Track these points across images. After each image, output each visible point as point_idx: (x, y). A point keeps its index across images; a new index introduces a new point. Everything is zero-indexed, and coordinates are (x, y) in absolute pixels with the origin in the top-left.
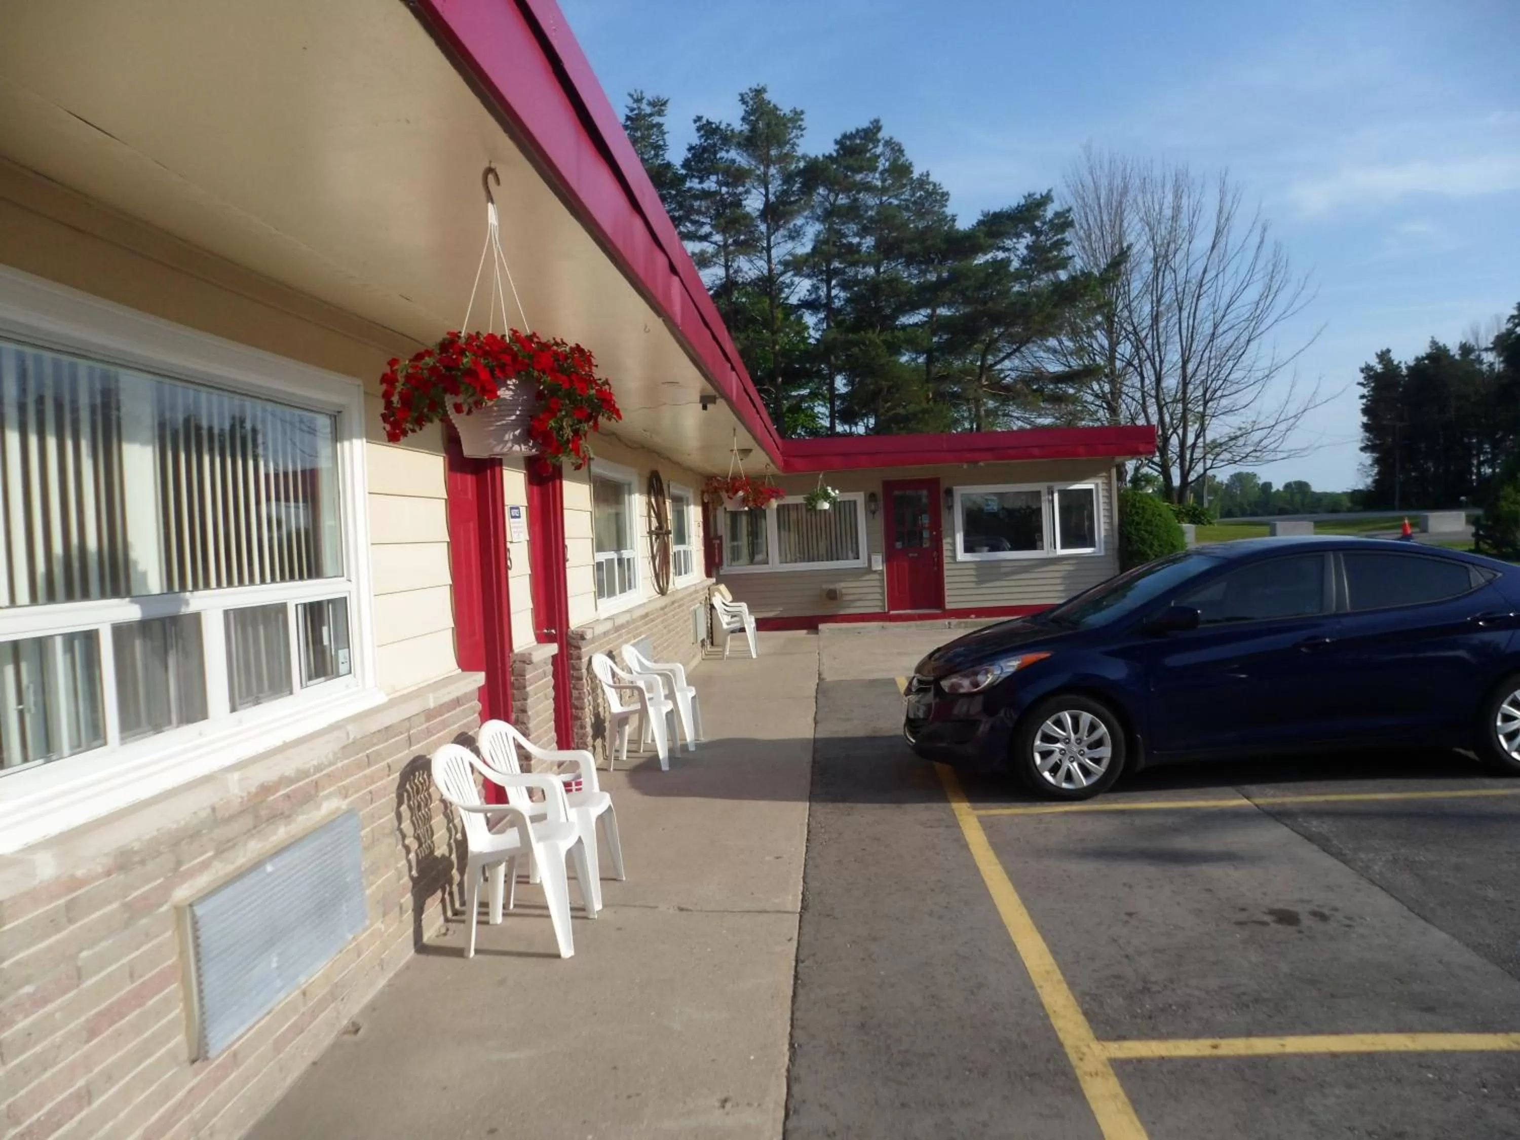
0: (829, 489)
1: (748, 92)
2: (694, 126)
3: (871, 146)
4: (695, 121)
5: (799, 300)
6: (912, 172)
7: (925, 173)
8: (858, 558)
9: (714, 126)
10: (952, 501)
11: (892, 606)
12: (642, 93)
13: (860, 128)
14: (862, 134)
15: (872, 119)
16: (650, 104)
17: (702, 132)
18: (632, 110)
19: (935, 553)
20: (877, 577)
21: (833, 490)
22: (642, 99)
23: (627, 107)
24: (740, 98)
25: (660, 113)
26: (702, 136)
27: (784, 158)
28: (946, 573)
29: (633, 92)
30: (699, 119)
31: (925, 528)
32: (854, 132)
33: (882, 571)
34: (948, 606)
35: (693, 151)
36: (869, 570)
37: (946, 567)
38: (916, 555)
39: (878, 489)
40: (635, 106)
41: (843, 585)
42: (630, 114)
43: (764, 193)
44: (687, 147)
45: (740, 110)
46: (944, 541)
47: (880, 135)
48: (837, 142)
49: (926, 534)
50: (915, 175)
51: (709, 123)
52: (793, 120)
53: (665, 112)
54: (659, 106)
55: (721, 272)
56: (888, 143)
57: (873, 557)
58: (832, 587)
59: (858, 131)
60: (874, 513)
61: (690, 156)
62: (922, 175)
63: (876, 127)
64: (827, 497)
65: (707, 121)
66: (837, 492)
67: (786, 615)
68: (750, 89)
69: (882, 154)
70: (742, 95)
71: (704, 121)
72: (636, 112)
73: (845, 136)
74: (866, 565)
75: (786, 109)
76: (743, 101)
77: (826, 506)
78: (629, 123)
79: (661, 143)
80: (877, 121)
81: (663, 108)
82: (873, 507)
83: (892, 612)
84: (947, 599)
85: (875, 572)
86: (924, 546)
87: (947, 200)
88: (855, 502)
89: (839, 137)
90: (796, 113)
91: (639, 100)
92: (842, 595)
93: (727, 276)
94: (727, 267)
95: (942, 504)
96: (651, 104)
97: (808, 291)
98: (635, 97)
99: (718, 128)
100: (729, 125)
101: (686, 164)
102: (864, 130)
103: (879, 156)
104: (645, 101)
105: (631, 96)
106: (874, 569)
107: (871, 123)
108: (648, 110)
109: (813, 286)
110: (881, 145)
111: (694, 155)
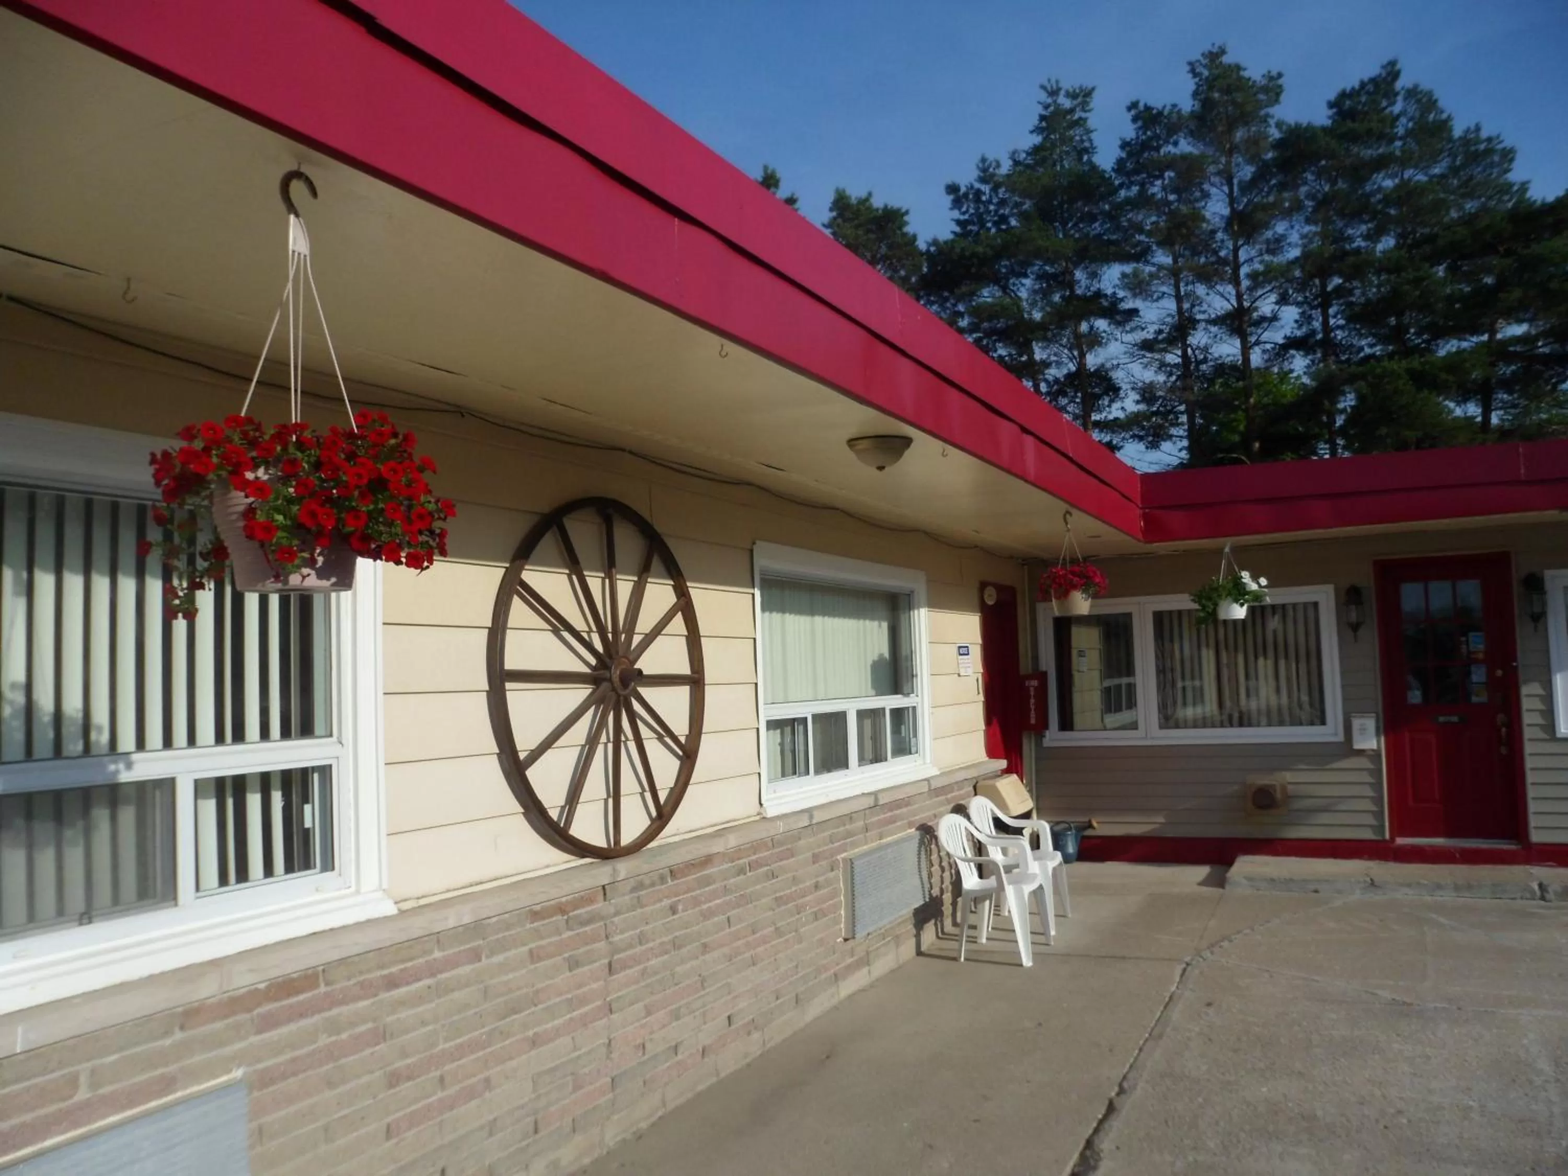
0: (1246, 576)
1: (1201, 58)
2: (1129, 116)
3: (1384, 104)
4: (1129, 109)
5: (1285, 337)
6: (1450, 130)
7: (1473, 128)
8: (1323, 723)
9: (1155, 112)
10: (1544, 604)
11: (1400, 828)
12: (1057, 82)
13: (1366, 79)
14: (1370, 87)
15: (1385, 62)
16: (1068, 95)
17: (1140, 123)
18: (1046, 107)
19: (1501, 718)
20: (1364, 763)
21: (1255, 578)
22: (1059, 89)
23: (1039, 103)
24: (1188, 68)
25: (1084, 106)
26: (1140, 128)
27: (1254, 142)
28: (1529, 763)
29: (1046, 83)
30: (1134, 105)
31: (1476, 661)
32: (1357, 87)
33: (1376, 755)
34: (1536, 837)
35: (1128, 149)
36: (1346, 749)
37: (1529, 748)
38: (1455, 719)
39: (1366, 579)
40: (1049, 100)
41: (1289, 776)
42: (1044, 113)
43: (1227, 191)
44: (1119, 143)
45: (1190, 84)
46: (1525, 690)
47: (1399, 85)
48: (1331, 105)
49: (1478, 675)
50: (1457, 132)
51: (1148, 108)
52: (1265, 89)
53: (1092, 105)
54: (1083, 96)
55: (1170, 305)
56: (1412, 93)
57: (1356, 723)
58: (1263, 780)
59: (1363, 85)
60: (1355, 627)
61: (1124, 155)
62: (1468, 131)
63: (1392, 72)
64: (1239, 593)
65: (1145, 105)
66: (1263, 581)
67: (1170, 833)
68: (1203, 55)
69: (1403, 113)
70: (1190, 64)
71: (1141, 106)
72: (1052, 108)
73: (1343, 95)
74: (1340, 738)
75: (1255, 72)
76: (1194, 72)
77: (1239, 612)
78: (1044, 124)
79: (1087, 144)
80: (1392, 63)
81: (1088, 100)
82: (1354, 617)
83: (1400, 841)
84: (1533, 821)
85: (1361, 752)
86: (1475, 699)
87: (1512, 160)
88: (1316, 605)
89: (1332, 96)
90: (1271, 78)
91: (1054, 93)
92: (1288, 798)
93: (1180, 310)
94: (1179, 299)
95: (1516, 612)
96: (1072, 95)
97: (1296, 321)
98: (1049, 89)
99: (1160, 113)
100: (1174, 106)
101: (1120, 168)
102: (1373, 80)
103: (1398, 117)
104: (1062, 92)
105: (1043, 87)
106: (1357, 746)
107: (1383, 67)
108: (1067, 103)
109: (1303, 314)
110: (1400, 98)
111: (1130, 154)
